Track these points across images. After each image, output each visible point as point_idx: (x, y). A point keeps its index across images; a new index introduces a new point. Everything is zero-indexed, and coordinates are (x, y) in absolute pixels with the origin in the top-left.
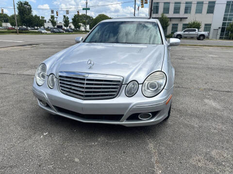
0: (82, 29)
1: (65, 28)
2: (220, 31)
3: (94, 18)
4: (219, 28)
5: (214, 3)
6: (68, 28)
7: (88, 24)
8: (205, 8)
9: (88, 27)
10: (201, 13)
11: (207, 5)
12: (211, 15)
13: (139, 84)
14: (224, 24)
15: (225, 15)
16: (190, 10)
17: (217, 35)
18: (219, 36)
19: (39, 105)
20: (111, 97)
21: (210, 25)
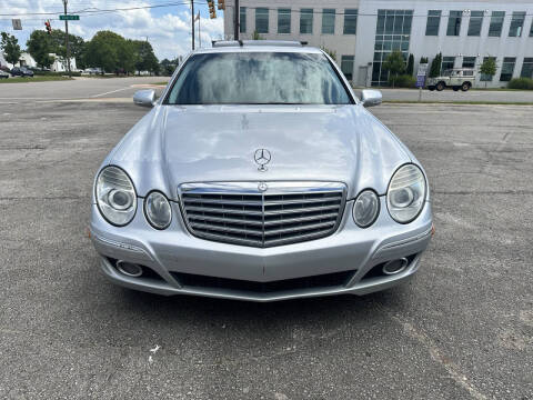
0: (58, 66)
1: (10, 66)
2: (371, 70)
3: (85, 40)
4: (370, 64)
5: (355, 12)
6: (18, 65)
7: (72, 55)
8: (340, 22)
9: (73, 62)
10: (333, 32)
11: (343, 17)
12: (351, 37)
13: (378, 196)
14: (377, 56)
15: (377, 38)
16: (311, 25)
17: (366, 78)
18: (369, 81)
19: (115, 275)
20: (324, 232)
21: (352, 58)
